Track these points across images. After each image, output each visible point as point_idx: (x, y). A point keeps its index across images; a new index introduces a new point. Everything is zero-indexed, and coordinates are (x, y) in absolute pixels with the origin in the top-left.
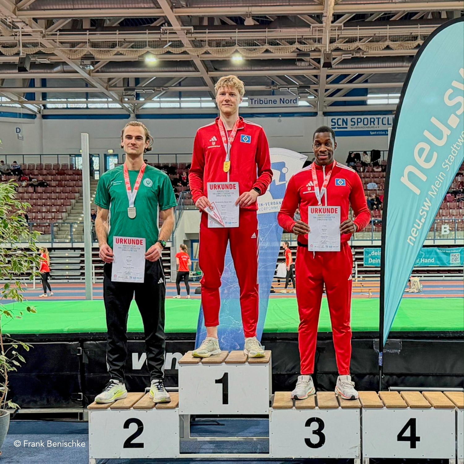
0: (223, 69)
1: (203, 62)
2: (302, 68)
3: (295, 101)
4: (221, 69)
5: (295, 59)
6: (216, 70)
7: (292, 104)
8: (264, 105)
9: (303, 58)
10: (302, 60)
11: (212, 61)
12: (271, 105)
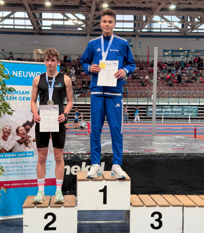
0: (39, 9)
1: (29, 5)
2: (82, 11)
3: (76, 28)
4: (38, 9)
5: (78, 6)
6: (36, 9)
7: (75, 30)
8: (59, 29)
9: (82, 5)
10: (81, 6)
11: (34, 5)
12: (63, 29)
